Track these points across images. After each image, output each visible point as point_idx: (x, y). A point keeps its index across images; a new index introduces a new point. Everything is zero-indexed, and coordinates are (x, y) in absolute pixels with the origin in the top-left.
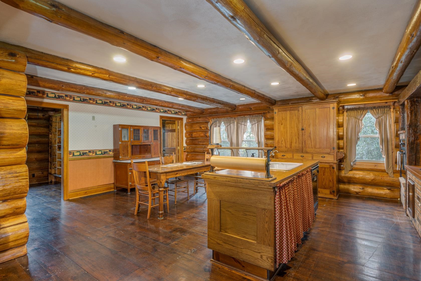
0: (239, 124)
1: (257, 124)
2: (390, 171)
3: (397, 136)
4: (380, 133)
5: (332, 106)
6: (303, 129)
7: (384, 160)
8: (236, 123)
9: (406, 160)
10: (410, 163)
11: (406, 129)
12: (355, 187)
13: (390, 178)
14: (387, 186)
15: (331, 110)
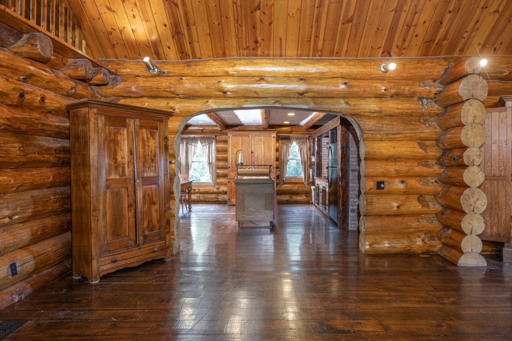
0: (189, 145)
1: (208, 146)
2: (306, 183)
3: (310, 159)
4: (301, 156)
5: (273, 135)
6: (252, 153)
7: (302, 175)
8: (185, 143)
9: (315, 174)
10: (317, 176)
11: (316, 155)
12: (286, 196)
13: (306, 188)
14: (304, 194)
15: (273, 138)
